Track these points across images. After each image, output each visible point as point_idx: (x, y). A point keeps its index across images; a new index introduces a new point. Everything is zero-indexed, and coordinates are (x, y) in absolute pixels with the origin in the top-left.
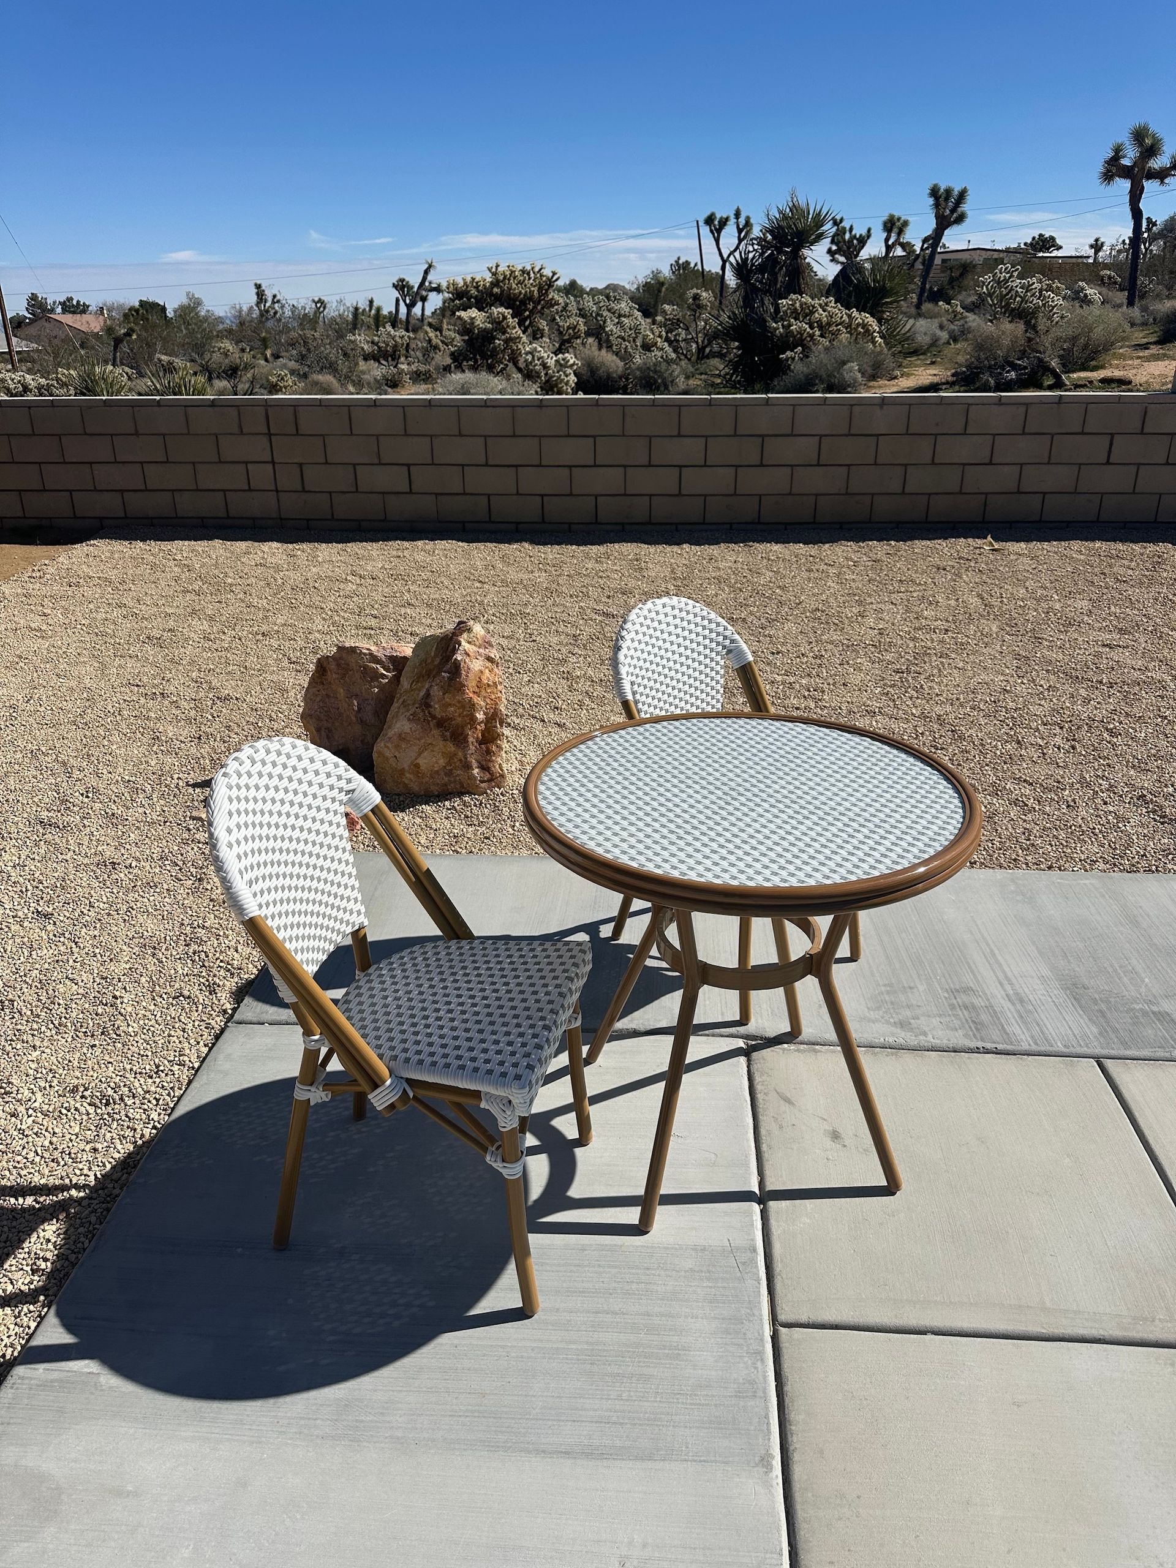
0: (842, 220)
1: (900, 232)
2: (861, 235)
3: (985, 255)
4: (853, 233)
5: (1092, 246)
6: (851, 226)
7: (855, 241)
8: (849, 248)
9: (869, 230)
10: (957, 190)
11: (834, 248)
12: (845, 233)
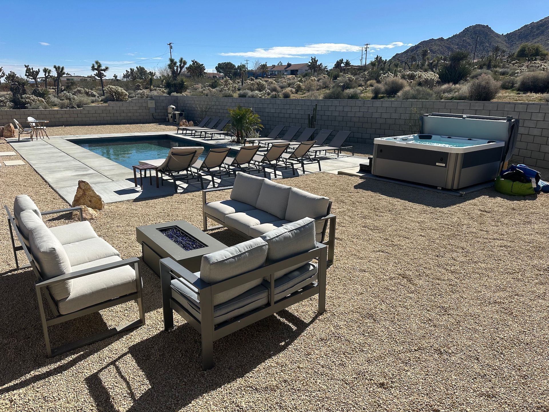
0: (28, 66)
1: (49, 73)
2: (36, 71)
3: (81, 78)
4: (33, 70)
5: (114, 77)
6: (32, 68)
7: (35, 73)
8: (33, 74)
9: (39, 69)
10: (61, 67)
11: (27, 74)
12: (30, 70)
